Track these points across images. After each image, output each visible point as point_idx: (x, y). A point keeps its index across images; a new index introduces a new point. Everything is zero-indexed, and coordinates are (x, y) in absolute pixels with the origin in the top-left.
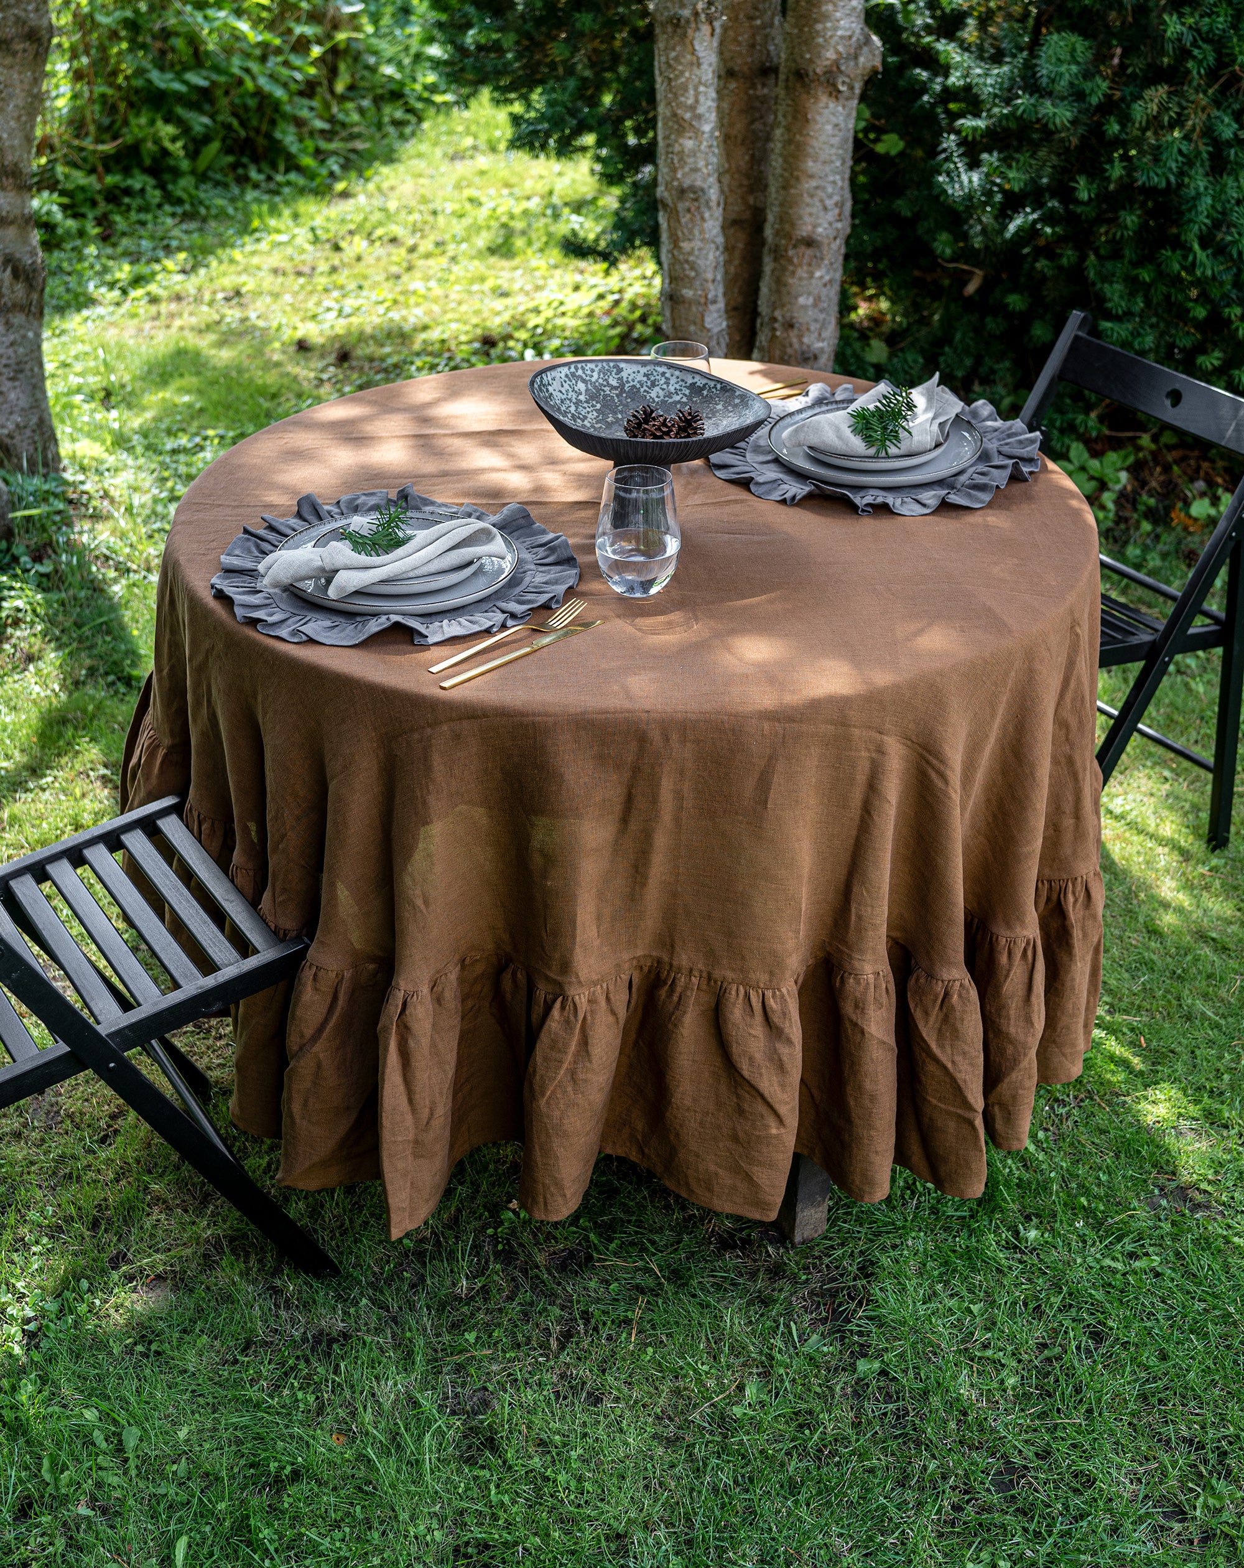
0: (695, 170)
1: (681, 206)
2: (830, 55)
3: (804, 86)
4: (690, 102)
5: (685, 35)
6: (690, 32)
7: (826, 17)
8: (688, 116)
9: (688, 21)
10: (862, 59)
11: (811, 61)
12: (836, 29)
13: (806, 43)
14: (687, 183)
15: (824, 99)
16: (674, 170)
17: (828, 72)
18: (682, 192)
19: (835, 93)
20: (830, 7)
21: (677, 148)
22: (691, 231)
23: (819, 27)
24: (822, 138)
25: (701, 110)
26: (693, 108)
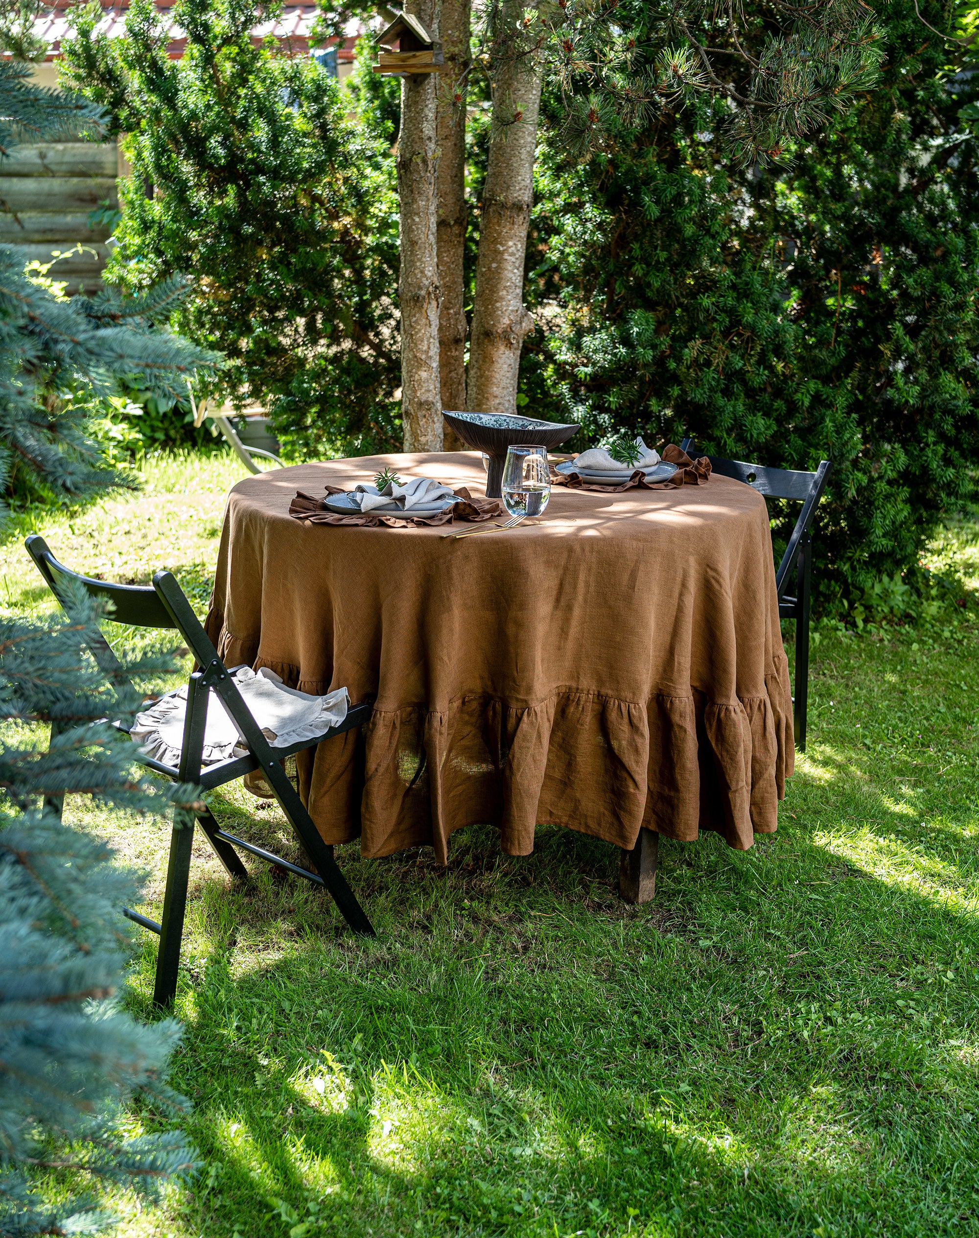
0: (429, 391)
1: (420, 414)
2: (506, 321)
3: (490, 341)
4: (425, 348)
5: (422, 307)
6: (425, 306)
7: (502, 298)
8: (423, 357)
9: (424, 298)
10: (524, 324)
11: (494, 325)
12: (508, 306)
13: (490, 315)
14: (423, 399)
15: (502, 348)
16: (415, 391)
17: (505, 331)
18: (421, 404)
19: (509, 345)
20: (504, 292)
21: (417, 377)
22: (426, 430)
23: (498, 305)
24: (502, 373)
25: (431, 353)
26: (427, 352)
